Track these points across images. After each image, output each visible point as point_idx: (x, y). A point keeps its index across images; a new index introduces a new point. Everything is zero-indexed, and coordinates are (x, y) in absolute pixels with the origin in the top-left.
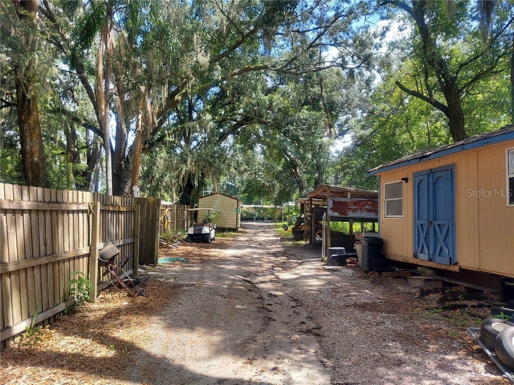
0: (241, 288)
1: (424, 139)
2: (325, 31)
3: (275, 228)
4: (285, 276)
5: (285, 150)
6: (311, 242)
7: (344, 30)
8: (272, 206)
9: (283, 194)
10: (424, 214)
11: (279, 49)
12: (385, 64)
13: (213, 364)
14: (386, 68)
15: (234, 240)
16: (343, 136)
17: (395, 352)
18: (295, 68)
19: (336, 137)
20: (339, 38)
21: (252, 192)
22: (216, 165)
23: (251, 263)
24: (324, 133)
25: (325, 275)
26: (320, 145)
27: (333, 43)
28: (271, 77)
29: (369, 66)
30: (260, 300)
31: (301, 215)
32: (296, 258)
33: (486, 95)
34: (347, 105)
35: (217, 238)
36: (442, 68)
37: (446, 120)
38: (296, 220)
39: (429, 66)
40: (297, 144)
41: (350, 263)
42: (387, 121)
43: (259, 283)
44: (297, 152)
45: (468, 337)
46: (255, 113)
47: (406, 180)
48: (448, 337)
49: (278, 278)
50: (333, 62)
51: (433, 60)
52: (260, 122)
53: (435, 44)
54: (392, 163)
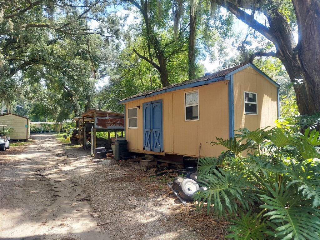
0: (34, 179)
1: (149, 84)
2: (89, 9)
3: (57, 138)
4: (66, 168)
5: (63, 85)
6: (84, 145)
7: (102, 11)
8: (55, 122)
9: (63, 114)
10: (148, 126)
11: (57, 15)
12: (127, 37)
13: (16, 230)
14: (127, 40)
15: (26, 148)
16: (103, 78)
17: (132, 202)
18: (69, 30)
19: (99, 78)
20: (99, 16)
21: (38, 113)
22: (8, 93)
23: (40, 162)
24: (90, 75)
25: (93, 165)
26: (88, 83)
27: (95, 18)
28: (52, 33)
29: (117, 37)
30: (49, 186)
31: (76, 128)
32: (73, 156)
33: (178, 62)
34: (105, 59)
35: (10, 147)
36: (157, 45)
37: (159, 74)
38: (73, 132)
39: (150, 43)
40: (72, 81)
41: (108, 156)
42: (128, 72)
43: (47, 175)
44: (72, 86)
45: (168, 188)
46: (40, 56)
47: (139, 107)
48: (159, 189)
49: (61, 170)
50: (95, 30)
51: (153, 40)
52: (44, 64)
53: (153, 30)
54: (132, 97)
